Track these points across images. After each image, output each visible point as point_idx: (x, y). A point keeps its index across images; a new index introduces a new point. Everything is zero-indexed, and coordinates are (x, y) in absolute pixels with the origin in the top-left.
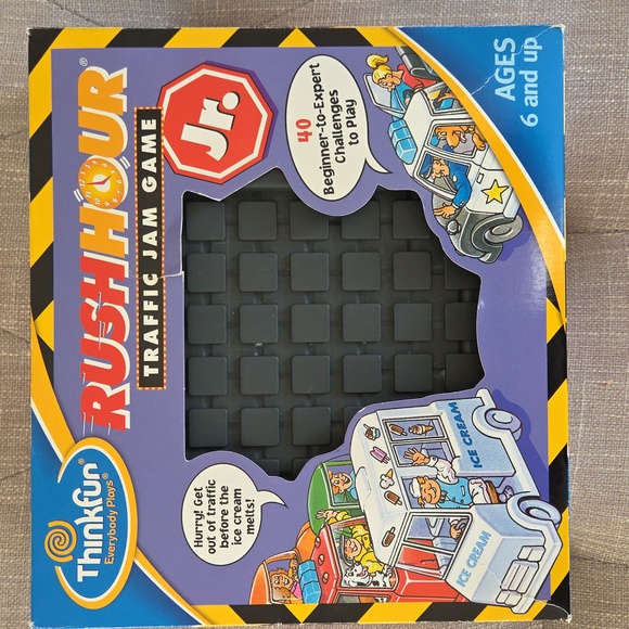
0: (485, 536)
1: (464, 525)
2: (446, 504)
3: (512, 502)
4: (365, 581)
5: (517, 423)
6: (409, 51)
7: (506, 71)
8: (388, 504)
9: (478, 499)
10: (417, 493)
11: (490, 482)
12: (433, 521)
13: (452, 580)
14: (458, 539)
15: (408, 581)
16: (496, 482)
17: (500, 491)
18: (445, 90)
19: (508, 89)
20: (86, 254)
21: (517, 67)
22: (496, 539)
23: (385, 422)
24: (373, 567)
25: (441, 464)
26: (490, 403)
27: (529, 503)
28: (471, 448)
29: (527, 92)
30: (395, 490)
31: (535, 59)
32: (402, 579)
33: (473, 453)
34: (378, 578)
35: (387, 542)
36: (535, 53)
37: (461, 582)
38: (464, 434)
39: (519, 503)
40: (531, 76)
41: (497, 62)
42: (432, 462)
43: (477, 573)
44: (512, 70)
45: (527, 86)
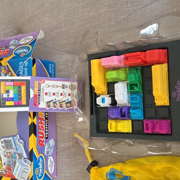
0: (18, 166)
1: (15, 163)
2: (13, 158)
3: (23, 159)
4: (2, 172)
5: (23, 142)
6: (8, 66)
7: (21, 69)
8: (4, 157)
9: (17, 158)
10: (8, 155)
11: (19, 154)
12: (11, 161)
13: (14, 174)
14: (14, 166)
15: (8, 173)
16: (20, 154)
17: (21, 156)
18: (12, 74)
19: (22, 72)
20: (39, 117)
21: (23, 68)
22: (20, 166)
23: (4, 140)
24: (3, 169)
25: (12, 150)
26: (19, 138)
27: (26, 160)
28: (16, 147)
29: (25, 73)
30: (5, 154)
31: (27, 66)
32: (7, 173)
33: (16, 148)
34: (3, 172)
35: (4, 165)
36: (27, 64)
37: (15, 175)
38: (15, 144)
39: (24, 159)
40: (26, 69)
41: (20, 67)
42: (10, 149)
43: (17, 173)
44: (22, 68)
45: (25, 71)
